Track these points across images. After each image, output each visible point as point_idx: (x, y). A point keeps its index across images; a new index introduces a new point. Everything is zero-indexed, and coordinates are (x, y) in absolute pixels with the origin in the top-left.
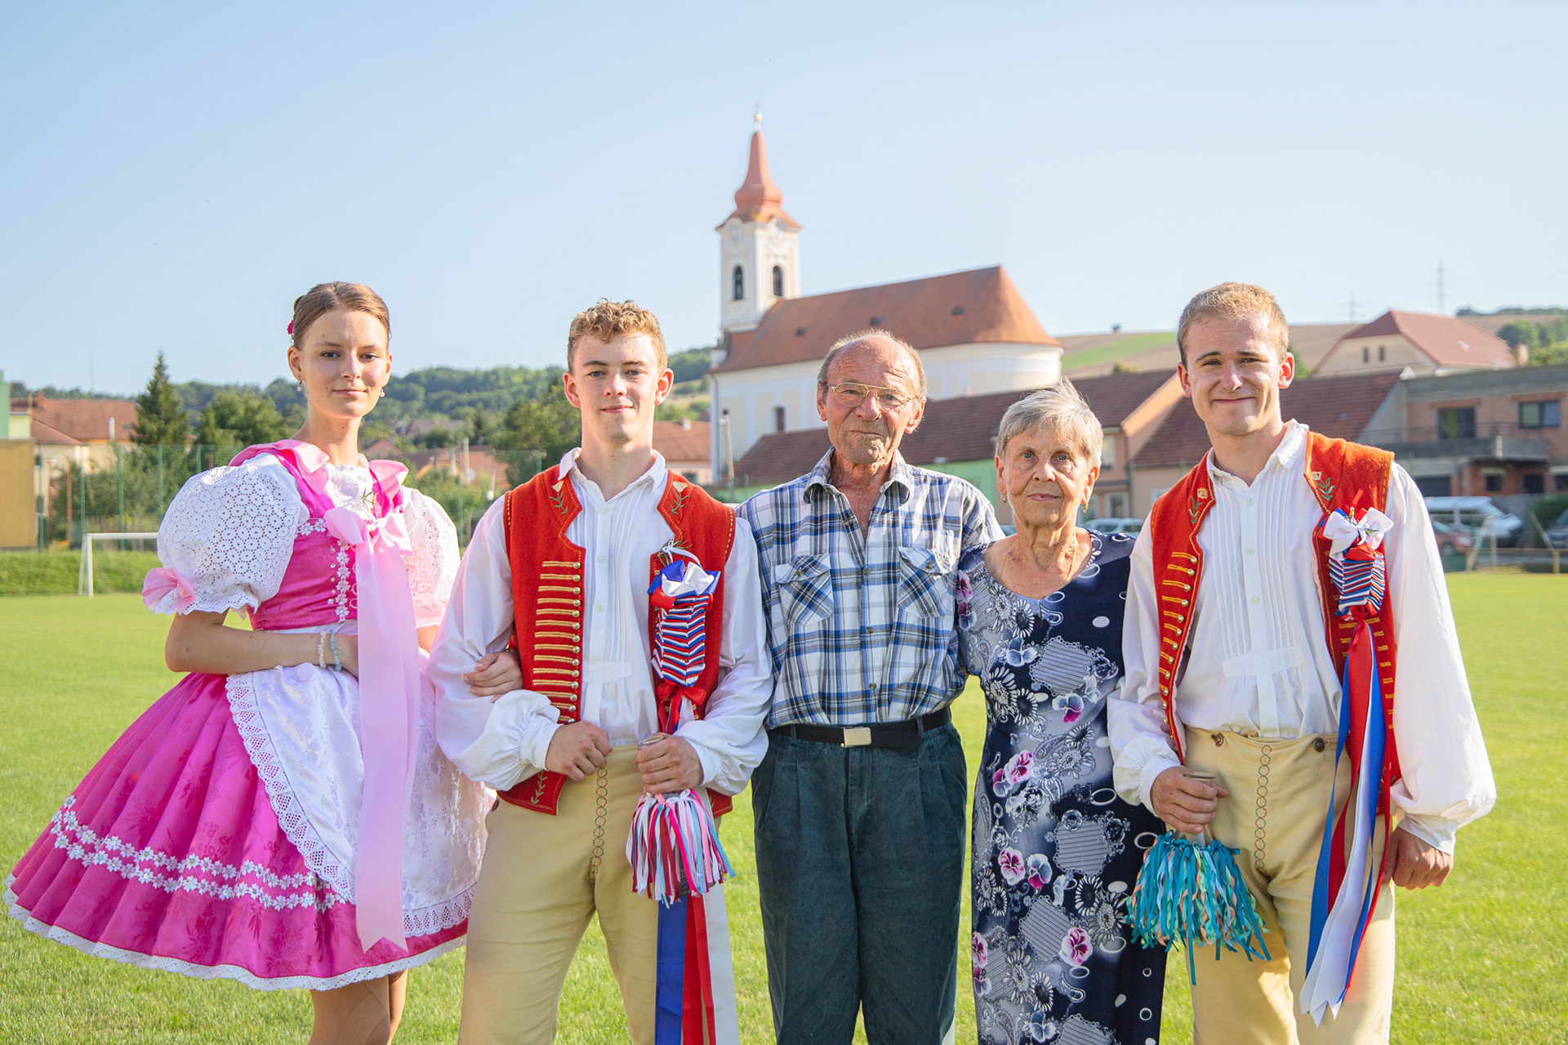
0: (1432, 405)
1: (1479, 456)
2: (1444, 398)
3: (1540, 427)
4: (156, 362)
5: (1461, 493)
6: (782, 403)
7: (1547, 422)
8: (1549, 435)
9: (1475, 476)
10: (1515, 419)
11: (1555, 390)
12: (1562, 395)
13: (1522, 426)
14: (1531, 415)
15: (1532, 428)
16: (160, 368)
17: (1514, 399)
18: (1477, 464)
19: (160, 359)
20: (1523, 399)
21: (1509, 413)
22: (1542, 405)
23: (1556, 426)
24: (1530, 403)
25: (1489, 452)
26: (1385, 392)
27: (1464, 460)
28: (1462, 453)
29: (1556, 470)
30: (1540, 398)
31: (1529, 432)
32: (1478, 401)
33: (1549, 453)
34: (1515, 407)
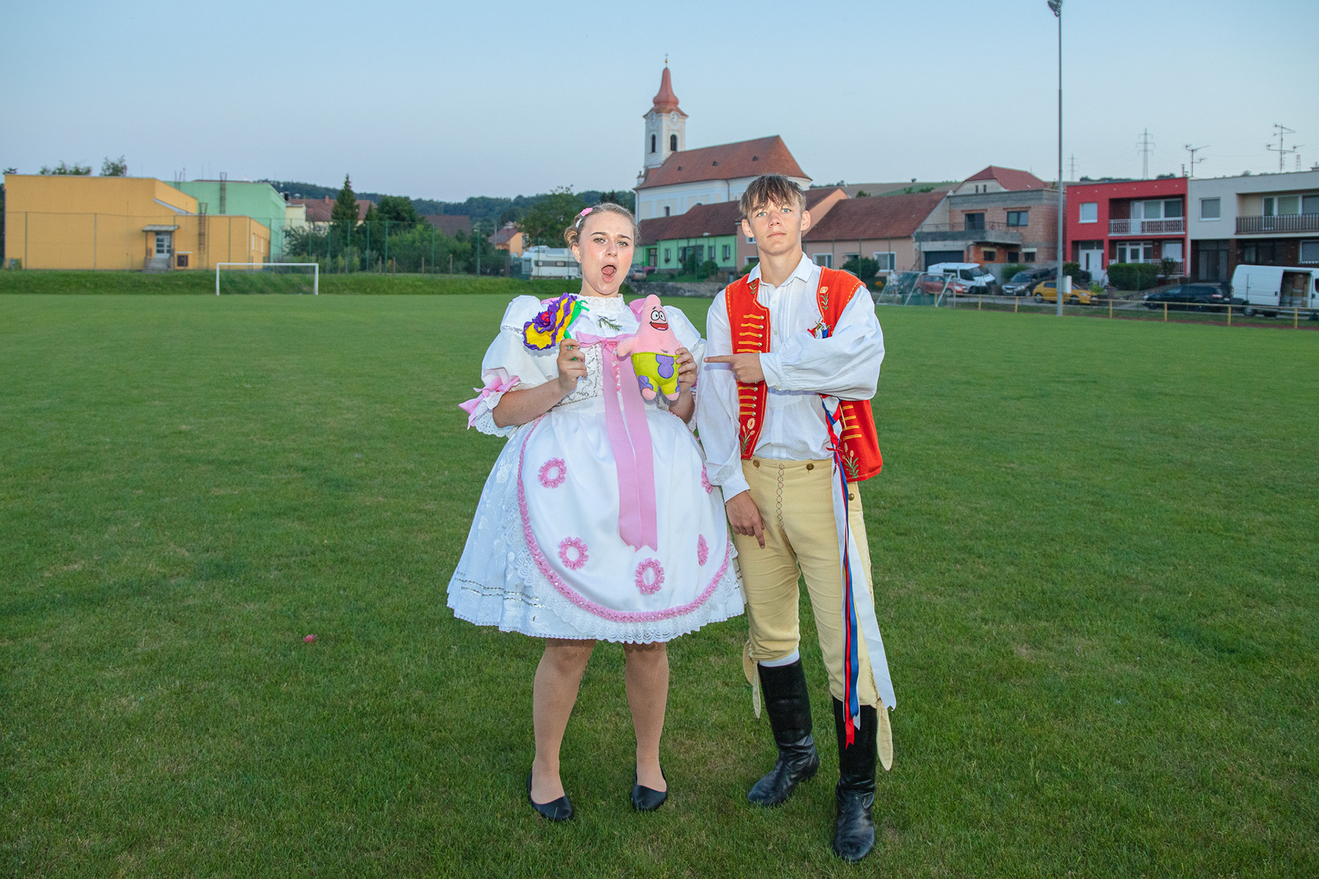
0: (963, 211)
1: (979, 240)
2: (968, 207)
3: (1017, 225)
4: (345, 180)
5: (967, 261)
6: (669, 205)
7: (1021, 223)
8: (1021, 230)
9: (977, 252)
10: (1005, 221)
11: (1026, 206)
12: (1029, 208)
13: (1008, 225)
14: (1013, 218)
15: (1013, 226)
16: (347, 183)
17: (1004, 209)
18: (979, 244)
19: (347, 178)
20: (1009, 210)
21: (1003, 217)
22: (1019, 213)
23: (1027, 225)
24: (1013, 212)
25: (984, 238)
26: (937, 203)
27: (971, 242)
28: (970, 239)
29: (1024, 250)
30: (1018, 209)
31: (1011, 228)
32: (986, 210)
33: (1022, 241)
34: (1006, 214)
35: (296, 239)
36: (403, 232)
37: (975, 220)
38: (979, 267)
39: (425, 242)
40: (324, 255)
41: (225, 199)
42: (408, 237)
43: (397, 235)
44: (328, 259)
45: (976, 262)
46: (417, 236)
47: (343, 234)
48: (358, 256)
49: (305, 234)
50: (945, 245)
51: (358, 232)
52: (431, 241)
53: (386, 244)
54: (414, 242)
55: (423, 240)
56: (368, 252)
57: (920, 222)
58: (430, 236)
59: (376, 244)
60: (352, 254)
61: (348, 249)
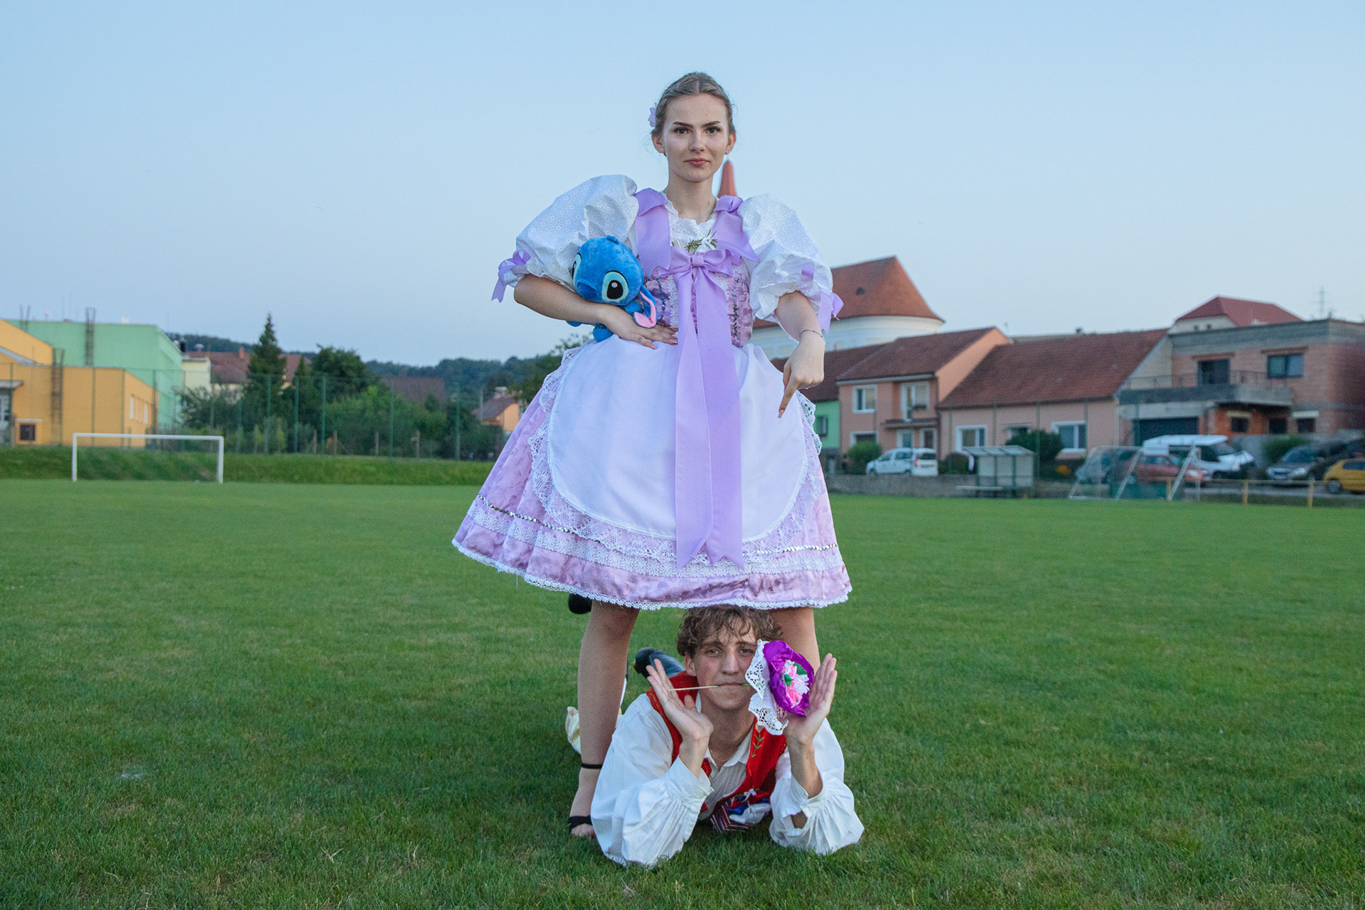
0: (1194, 357)
1: (1224, 400)
2: (1205, 350)
3: (1284, 376)
4: (266, 322)
5: (1206, 432)
7: (1292, 371)
8: (1292, 383)
9: (1220, 419)
10: (1263, 369)
11: (1298, 345)
12: (1305, 348)
13: (1270, 376)
14: (1278, 366)
15: (1279, 377)
16: (269, 328)
17: (1263, 352)
18: (1223, 407)
19: (269, 320)
20: (1273, 353)
21: (1260, 364)
22: (1287, 358)
23: (1299, 376)
24: (1276, 356)
25: (1232, 396)
26: (1150, 346)
27: (1210, 404)
28: (1207, 399)
29: (1297, 415)
30: (1287, 352)
31: (1275, 382)
32: (1232, 354)
33: (1293, 400)
34: (1264, 359)
35: (196, 406)
36: (348, 399)
37: (1213, 371)
38: (1227, 442)
39: (380, 413)
40: (233, 428)
41: (93, 347)
42: (356, 403)
43: (339, 401)
44: (239, 434)
45: (1219, 433)
46: (369, 403)
47: (262, 400)
48: (284, 430)
49: (208, 398)
50: (1168, 409)
51: (284, 397)
52: (388, 410)
53: (324, 415)
54: (363, 411)
55: (377, 408)
56: (297, 426)
57: (1125, 376)
58: (387, 403)
59: (310, 415)
60: (274, 427)
61: (268, 421)
